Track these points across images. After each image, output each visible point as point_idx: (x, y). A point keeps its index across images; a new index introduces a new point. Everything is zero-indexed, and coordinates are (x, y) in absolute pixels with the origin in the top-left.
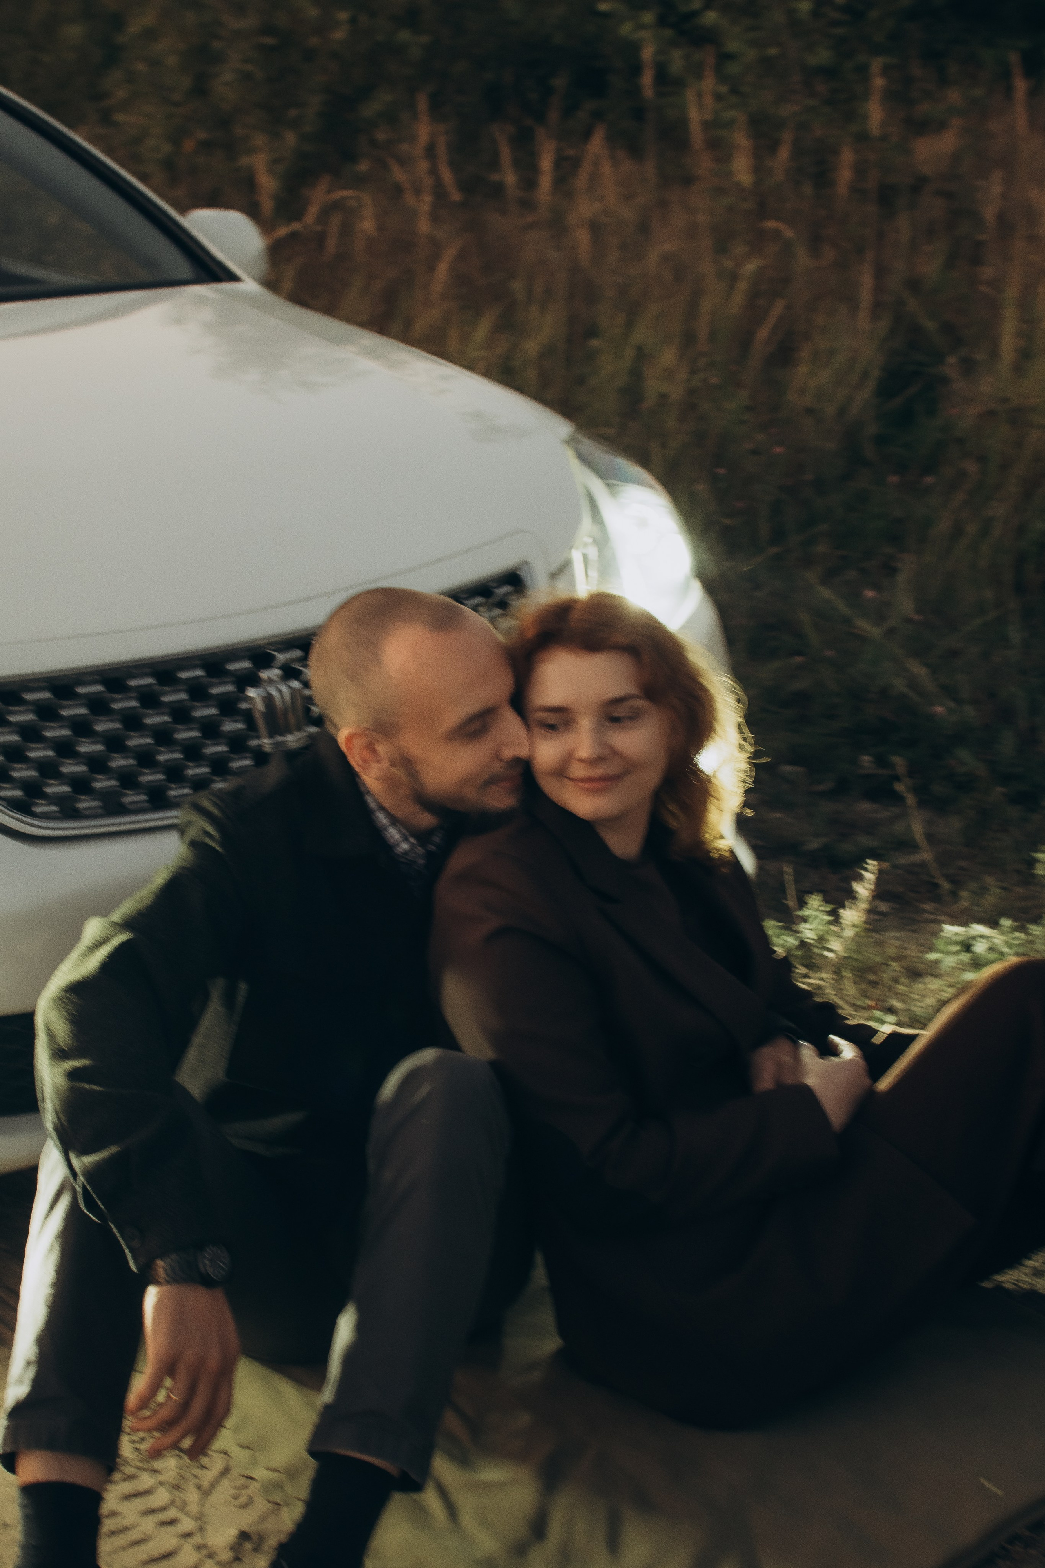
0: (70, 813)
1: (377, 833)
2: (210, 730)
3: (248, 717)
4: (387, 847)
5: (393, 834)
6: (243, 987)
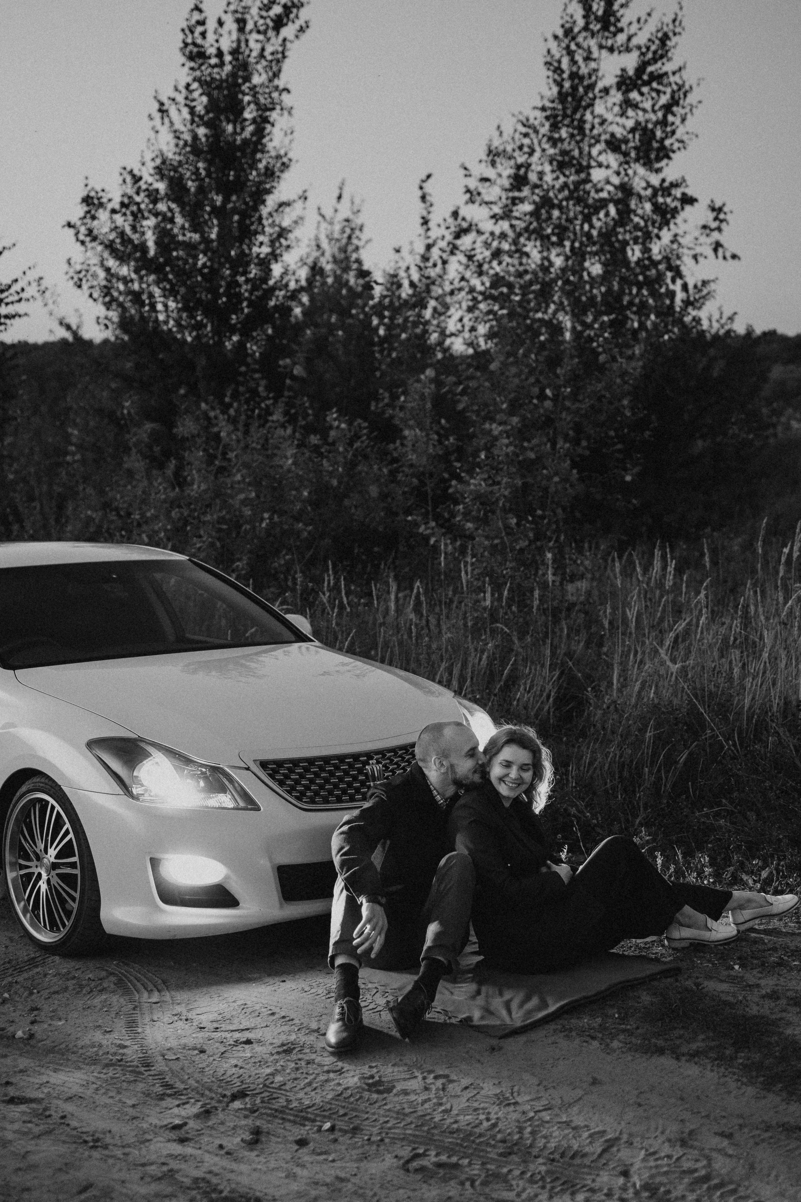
0: (313, 802)
1: (433, 797)
2: (355, 778)
3: (366, 775)
4: (436, 802)
5: (438, 798)
6: (388, 842)
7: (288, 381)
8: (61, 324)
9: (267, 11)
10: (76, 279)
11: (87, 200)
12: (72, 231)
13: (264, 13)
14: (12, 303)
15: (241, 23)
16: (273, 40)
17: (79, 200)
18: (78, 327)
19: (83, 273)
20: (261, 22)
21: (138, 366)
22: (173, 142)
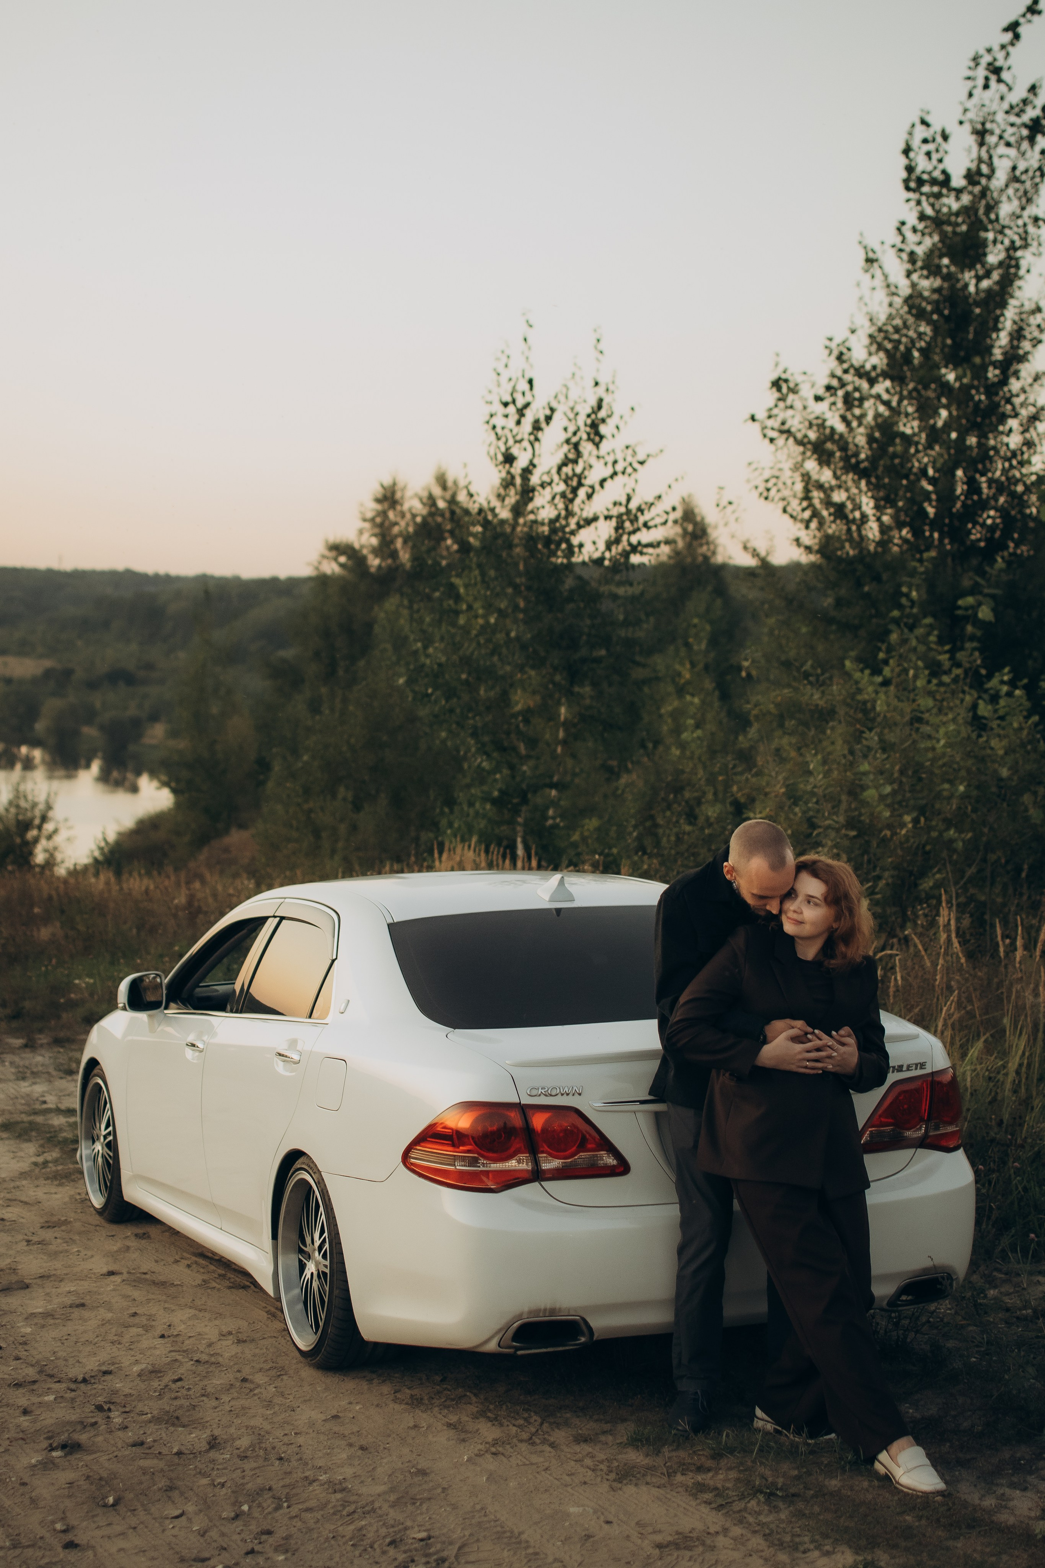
7: (969, 629)
8: (745, 548)
9: (1018, 115)
10: (761, 488)
11: (776, 384)
12: (756, 426)
13: (1013, 119)
14: (656, 526)
15: (981, 134)
16: (1029, 154)
17: (769, 385)
18: (768, 554)
19: (773, 481)
20: (1010, 130)
21: (839, 603)
22: (886, 300)
